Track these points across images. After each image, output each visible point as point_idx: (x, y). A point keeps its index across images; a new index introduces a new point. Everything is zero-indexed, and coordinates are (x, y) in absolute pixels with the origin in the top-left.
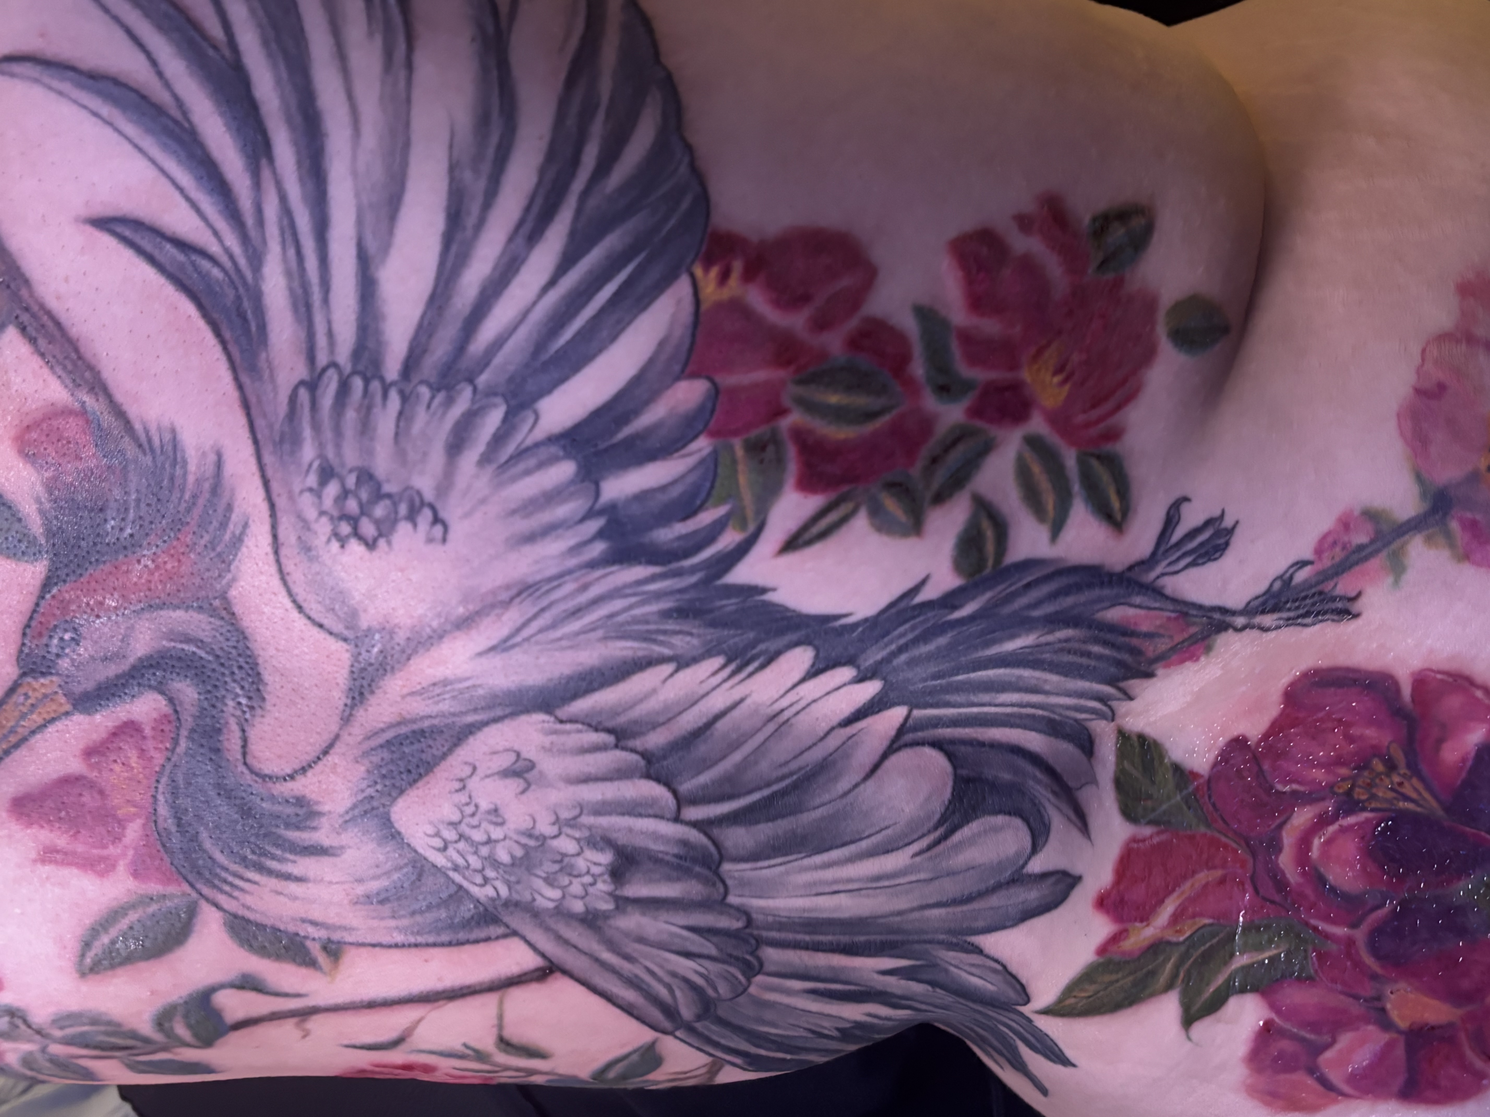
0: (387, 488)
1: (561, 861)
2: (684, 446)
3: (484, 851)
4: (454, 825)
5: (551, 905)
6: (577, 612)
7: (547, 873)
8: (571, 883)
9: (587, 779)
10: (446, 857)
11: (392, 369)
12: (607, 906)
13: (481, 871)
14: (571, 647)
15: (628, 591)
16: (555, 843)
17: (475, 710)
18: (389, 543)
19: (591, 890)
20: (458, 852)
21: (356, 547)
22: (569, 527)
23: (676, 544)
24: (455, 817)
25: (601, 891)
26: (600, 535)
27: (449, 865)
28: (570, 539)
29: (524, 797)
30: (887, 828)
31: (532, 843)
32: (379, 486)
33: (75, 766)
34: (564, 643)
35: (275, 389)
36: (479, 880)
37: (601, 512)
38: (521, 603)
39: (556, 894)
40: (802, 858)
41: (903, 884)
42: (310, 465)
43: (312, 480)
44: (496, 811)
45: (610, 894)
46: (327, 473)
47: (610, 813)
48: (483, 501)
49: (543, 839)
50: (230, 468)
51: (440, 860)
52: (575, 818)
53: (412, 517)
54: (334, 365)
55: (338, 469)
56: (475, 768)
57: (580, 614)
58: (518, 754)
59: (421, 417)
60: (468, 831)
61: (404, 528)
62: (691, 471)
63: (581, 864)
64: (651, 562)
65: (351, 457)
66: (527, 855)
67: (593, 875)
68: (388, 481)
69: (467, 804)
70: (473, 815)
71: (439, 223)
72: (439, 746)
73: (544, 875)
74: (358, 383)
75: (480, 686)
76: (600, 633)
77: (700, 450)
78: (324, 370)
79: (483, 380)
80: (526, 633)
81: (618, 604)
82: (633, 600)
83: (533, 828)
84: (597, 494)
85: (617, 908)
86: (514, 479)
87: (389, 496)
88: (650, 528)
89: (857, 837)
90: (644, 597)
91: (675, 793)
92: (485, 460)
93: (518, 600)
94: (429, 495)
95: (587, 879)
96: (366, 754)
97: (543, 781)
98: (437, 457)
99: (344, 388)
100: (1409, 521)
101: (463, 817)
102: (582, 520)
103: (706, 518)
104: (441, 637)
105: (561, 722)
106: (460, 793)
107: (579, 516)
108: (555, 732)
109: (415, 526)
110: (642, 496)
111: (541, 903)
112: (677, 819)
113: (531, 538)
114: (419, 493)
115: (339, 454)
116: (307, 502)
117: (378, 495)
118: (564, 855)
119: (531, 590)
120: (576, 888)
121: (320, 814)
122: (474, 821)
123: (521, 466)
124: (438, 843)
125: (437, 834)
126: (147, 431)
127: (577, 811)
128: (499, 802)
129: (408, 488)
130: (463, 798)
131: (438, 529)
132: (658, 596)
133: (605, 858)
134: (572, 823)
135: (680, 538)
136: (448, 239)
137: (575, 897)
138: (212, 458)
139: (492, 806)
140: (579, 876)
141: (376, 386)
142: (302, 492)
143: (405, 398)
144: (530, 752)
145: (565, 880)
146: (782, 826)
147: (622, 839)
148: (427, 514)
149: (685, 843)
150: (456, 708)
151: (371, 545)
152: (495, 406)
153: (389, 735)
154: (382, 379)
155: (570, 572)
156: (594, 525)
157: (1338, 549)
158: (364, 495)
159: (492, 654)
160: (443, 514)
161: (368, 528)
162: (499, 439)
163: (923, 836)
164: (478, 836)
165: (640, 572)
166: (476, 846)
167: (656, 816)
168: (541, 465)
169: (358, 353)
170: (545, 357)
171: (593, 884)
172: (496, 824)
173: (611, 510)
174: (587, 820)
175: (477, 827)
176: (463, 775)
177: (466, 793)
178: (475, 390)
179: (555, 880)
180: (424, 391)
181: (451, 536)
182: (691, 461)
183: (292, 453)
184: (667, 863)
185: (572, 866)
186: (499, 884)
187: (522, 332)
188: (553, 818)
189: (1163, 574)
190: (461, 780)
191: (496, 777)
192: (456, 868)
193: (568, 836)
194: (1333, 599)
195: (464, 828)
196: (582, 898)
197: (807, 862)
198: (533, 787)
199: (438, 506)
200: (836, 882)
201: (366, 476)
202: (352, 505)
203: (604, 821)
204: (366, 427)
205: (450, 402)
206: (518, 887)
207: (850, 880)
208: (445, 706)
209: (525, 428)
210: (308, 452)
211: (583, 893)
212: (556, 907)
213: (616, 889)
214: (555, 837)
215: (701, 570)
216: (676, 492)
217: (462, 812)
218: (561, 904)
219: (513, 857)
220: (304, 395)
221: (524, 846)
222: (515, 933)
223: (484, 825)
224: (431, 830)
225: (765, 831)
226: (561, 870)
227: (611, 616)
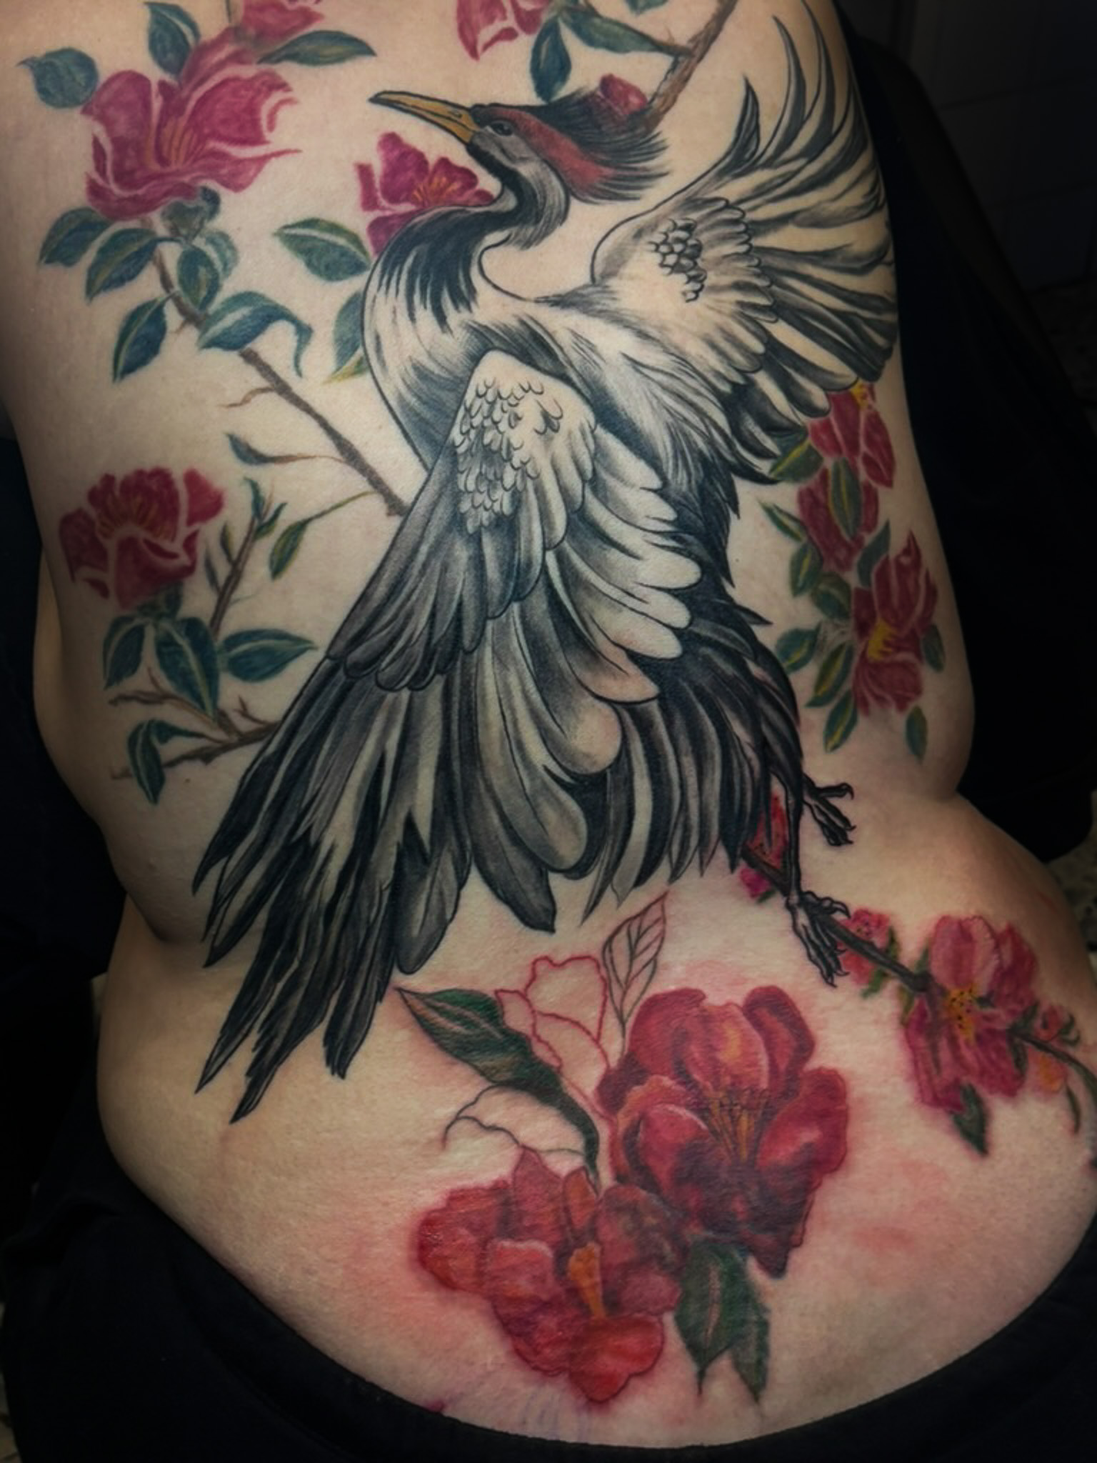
0: (699, 261)
1: (497, 479)
2: (798, 409)
3: (488, 423)
4: (499, 396)
5: (462, 487)
6: (680, 397)
7: (486, 473)
8: (481, 493)
9: (557, 472)
10: (474, 400)
11: (758, 242)
12: (470, 527)
13: (472, 427)
14: (653, 408)
15: (707, 421)
16: (508, 469)
17: (580, 375)
18: (670, 273)
19: (481, 509)
20: (480, 407)
21: (657, 258)
22: (730, 365)
23: (746, 434)
24: (504, 395)
25: (482, 516)
26: (734, 385)
27: (468, 404)
28: (721, 368)
29: (535, 434)
30: (562, 731)
31: (504, 453)
32: (698, 256)
33: (432, 158)
34: (655, 402)
35: (717, 189)
36: (465, 429)
37: (747, 379)
38: (674, 361)
39: (471, 487)
40: (530, 671)
41: (518, 773)
42: (689, 219)
43: (680, 223)
44: (518, 418)
45: (481, 525)
46: (689, 228)
47: (538, 498)
48: (720, 312)
49: (509, 459)
50: (663, 181)
51: (470, 396)
52: (529, 476)
53: (691, 279)
54: (744, 213)
55: (694, 232)
56: (541, 393)
57: (679, 400)
58: (561, 417)
59: (742, 264)
60: (498, 406)
61: (681, 278)
62: (788, 419)
63: (499, 494)
64: (730, 423)
65: (704, 238)
66: (494, 452)
67: (492, 506)
68: (703, 260)
69: (516, 398)
70: (510, 405)
71: (820, 248)
72: (546, 363)
73: (483, 471)
74: (742, 228)
75: (600, 368)
76: (670, 420)
77: (799, 419)
78: (739, 209)
79: (775, 288)
80: (652, 374)
81: (694, 419)
82: (703, 428)
83: (515, 449)
84: (755, 371)
85: (471, 536)
86: (740, 323)
87: (696, 264)
88: (750, 413)
89: (551, 709)
90: (707, 434)
91: (562, 541)
92: (741, 304)
93: (674, 358)
94: (707, 283)
95: (488, 504)
96: (523, 323)
97: (548, 442)
98: (727, 280)
99: (736, 222)
100: (902, 967)
101: (507, 399)
102: (738, 370)
103: (769, 444)
104: (626, 327)
105: (592, 432)
106: (521, 390)
107: (737, 366)
108: (583, 433)
109: (688, 282)
110: (765, 397)
111: (461, 478)
112: (545, 549)
113: (713, 346)
114: (705, 278)
115: (702, 231)
116: (669, 225)
117: (693, 258)
118: (502, 479)
119: (683, 363)
120: (479, 499)
121: (469, 309)
122: (506, 407)
123: (748, 324)
124: (482, 390)
125: (488, 388)
126: (658, 134)
127: (533, 475)
128: (524, 419)
129: (705, 271)
130: (519, 393)
131: (692, 295)
132: (711, 442)
133: (507, 509)
134: (525, 475)
135: (752, 434)
136: (816, 253)
137: (472, 501)
138: (664, 170)
139: (520, 415)
140: (489, 496)
141: (746, 237)
142: (670, 220)
143: (747, 253)
144: (565, 425)
145: (483, 488)
146: (552, 638)
147: (523, 516)
148: (697, 286)
149: (529, 564)
150: (577, 364)
151: (662, 265)
152: (769, 300)
153: (540, 331)
154: (750, 239)
155: (705, 379)
156: (738, 379)
157: (865, 929)
158: (688, 251)
159: (629, 363)
160: (701, 294)
161: (671, 259)
162: (755, 307)
163: (560, 765)
164: (497, 415)
165: (721, 420)
166: (490, 415)
167: (543, 533)
168: (754, 334)
169: (754, 222)
170: (801, 315)
171: (486, 509)
172: (510, 424)
173: (751, 384)
174: (530, 484)
175: (503, 411)
176: (534, 388)
177: (523, 393)
178: (769, 286)
179: (482, 481)
180: (756, 262)
181: (693, 303)
182: (793, 417)
183: (689, 208)
184: (512, 558)
185: (495, 487)
186: (467, 443)
187: (804, 301)
188: (525, 460)
189: (810, 806)
190: (530, 388)
191: (541, 409)
192: (468, 410)
193: (516, 476)
194: (834, 956)
195: (499, 401)
196: (473, 506)
197: (527, 675)
198: (543, 437)
199: (704, 290)
200: (513, 711)
201: (699, 248)
202: (678, 248)
203: (532, 497)
204: (724, 239)
205: (758, 276)
206: (469, 458)
207: (515, 723)
208: (574, 356)
209: (768, 319)
210: (694, 216)
211: (476, 505)
212: (460, 491)
213: (485, 528)
214: (513, 467)
215: (737, 459)
216: (776, 417)
217: (509, 397)
218: (464, 493)
219: (489, 444)
220: (722, 204)
221: (500, 449)
222: (430, 472)
223: (506, 416)
224: (489, 384)
225: (546, 626)
226: (490, 481)
227: (685, 420)
